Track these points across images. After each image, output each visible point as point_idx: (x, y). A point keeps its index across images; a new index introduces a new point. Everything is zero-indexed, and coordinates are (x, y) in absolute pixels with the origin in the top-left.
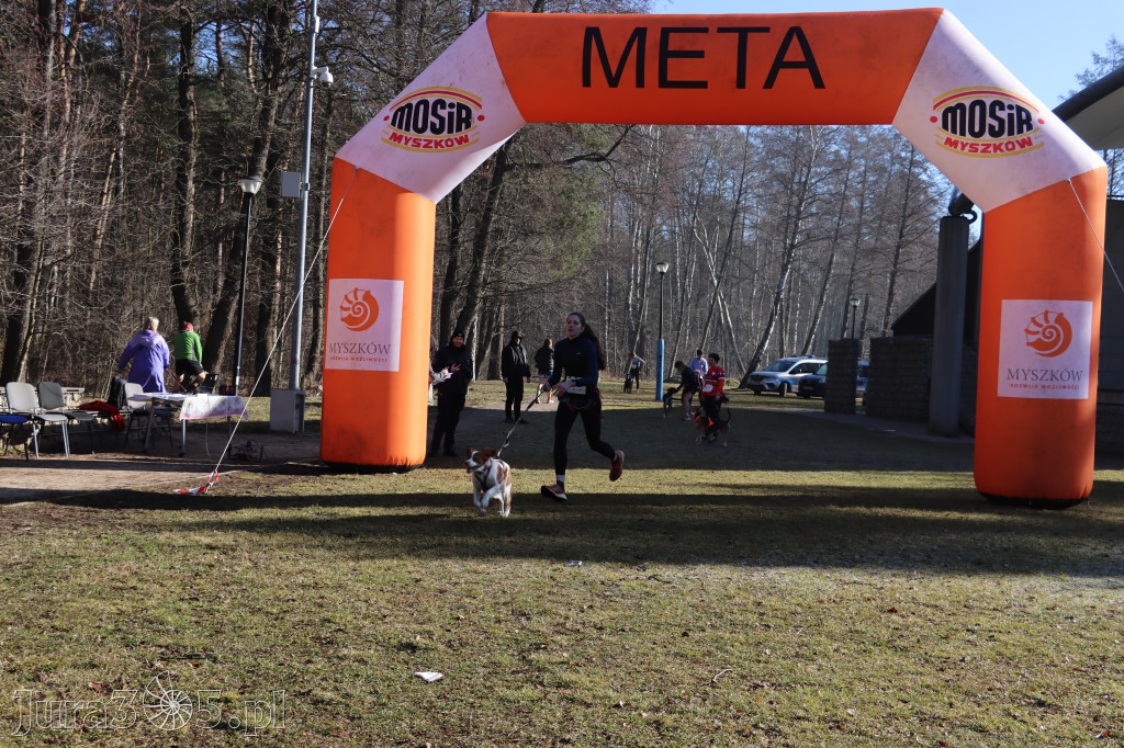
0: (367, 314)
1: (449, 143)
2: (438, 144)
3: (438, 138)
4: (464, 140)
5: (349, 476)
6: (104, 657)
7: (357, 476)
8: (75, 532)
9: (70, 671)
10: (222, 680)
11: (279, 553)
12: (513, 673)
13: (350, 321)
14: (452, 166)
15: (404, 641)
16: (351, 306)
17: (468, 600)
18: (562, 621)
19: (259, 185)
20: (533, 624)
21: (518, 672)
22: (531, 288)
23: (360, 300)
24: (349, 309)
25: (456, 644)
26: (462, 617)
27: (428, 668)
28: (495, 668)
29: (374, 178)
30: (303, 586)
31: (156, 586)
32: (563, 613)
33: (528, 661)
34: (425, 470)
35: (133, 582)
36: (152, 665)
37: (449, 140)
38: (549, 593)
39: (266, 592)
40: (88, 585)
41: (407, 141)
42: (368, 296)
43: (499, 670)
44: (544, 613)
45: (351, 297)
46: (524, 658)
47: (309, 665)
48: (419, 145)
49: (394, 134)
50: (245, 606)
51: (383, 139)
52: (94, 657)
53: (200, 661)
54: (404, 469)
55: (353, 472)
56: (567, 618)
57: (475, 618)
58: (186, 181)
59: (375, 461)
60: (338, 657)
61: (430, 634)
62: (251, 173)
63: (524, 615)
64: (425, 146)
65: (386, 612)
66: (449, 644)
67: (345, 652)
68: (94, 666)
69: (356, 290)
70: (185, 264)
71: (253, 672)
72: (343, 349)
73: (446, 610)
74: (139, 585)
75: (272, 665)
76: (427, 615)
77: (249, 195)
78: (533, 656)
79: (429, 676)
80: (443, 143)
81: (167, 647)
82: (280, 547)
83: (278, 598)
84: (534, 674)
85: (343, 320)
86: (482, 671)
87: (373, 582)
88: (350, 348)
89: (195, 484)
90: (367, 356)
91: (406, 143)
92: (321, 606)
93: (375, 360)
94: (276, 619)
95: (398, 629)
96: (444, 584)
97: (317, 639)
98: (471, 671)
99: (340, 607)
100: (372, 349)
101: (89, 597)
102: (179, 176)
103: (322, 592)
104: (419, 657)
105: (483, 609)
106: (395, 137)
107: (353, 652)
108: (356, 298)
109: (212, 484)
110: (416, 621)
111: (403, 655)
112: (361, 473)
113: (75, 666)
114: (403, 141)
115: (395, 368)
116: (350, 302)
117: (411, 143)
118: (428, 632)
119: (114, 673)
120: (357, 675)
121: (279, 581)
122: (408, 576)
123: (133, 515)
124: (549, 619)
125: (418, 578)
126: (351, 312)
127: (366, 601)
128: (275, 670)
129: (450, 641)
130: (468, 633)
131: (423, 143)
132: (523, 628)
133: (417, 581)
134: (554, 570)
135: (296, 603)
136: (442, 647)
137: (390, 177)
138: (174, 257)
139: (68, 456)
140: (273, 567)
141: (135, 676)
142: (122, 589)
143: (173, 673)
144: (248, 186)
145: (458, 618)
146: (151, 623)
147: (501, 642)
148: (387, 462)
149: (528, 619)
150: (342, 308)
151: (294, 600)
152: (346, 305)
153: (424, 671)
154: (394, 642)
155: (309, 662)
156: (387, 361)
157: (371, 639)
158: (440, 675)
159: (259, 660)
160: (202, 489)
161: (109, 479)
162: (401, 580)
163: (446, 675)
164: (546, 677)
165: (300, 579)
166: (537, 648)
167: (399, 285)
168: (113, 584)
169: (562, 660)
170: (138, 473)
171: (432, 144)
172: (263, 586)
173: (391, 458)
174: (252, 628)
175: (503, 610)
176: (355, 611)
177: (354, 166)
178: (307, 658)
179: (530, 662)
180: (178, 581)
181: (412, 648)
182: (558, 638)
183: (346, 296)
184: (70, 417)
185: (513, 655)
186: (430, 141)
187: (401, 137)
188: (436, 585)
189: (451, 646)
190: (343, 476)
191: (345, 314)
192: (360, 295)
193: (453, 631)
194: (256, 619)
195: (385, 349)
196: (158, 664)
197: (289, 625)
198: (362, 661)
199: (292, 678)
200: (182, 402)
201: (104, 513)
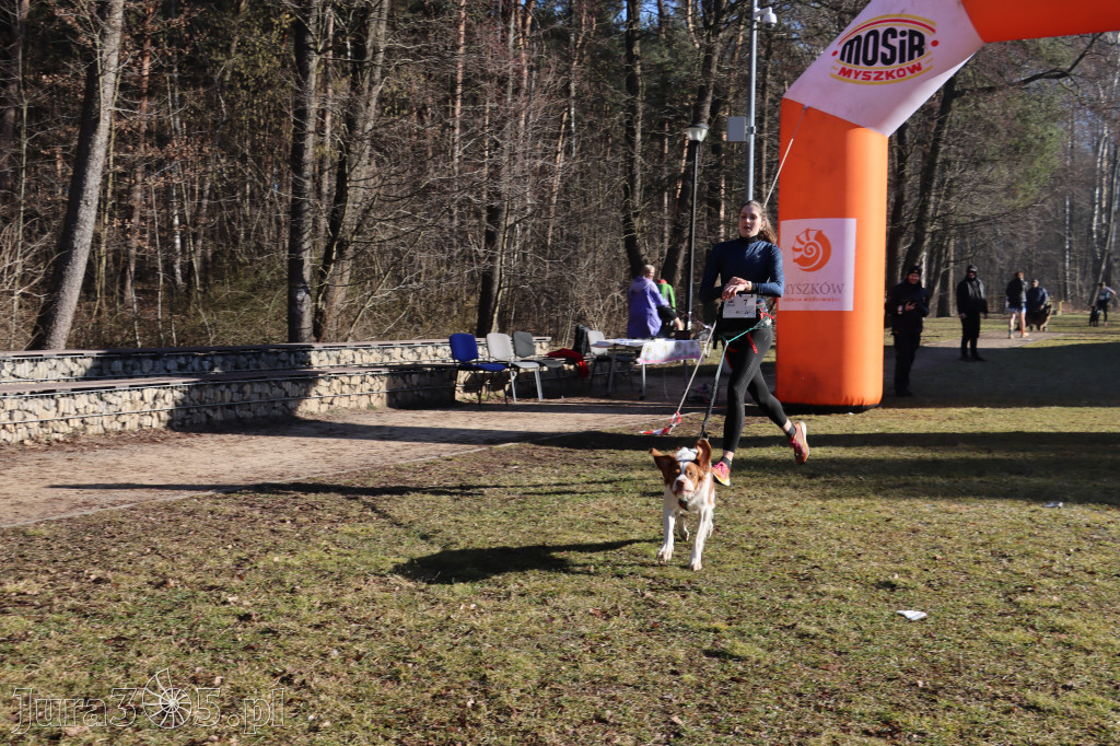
0: (820, 254)
1: (901, 73)
2: (889, 75)
3: (889, 68)
4: (917, 68)
5: (805, 417)
6: (599, 585)
7: (813, 417)
8: (556, 471)
9: (572, 597)
10: (709, 611)
11: (745, 491)
12: (1000, 615)
13: (802, 261)
14: (904, 97)
15: (882, 578)
16: (803, 246)
17: (943, 540)
18: (1047, 563)
19: (704, 132)
20: (1017, 566)
21: (1006, 615)
22: (984, 219)
23: (812, 240)
24: (800, 250)
25: (936, 584)
26: (939, 557)
27: (910, 607)
28: (980, 610)
29: (824, 115)
30: (774, 524)
31: (635, 522)
32: (1047, 555)
33: (1015, 604)
34: (881, 410)
35: (614, 517)
36: (643, 595)
37: (901, 69)
38: (1030, 535)
39: (740, 528)
40: (575, 520)
41: (857, 74)
42: (820, 236)
43: (984, 611)
44: (1026, 554)
45: (803, 238)
46: (1011, 600)
47: (790, 600)
48: (869, 78)
49: (843, 69)
50: (721, 541)
51: (833, 76)
52: (592, 585)
53: (687, 593)
54: (860, 409)
55: (809, 413)
56: (1053, 561)
57: (953, 558)
58: (634, 134)
59: (830, 401)
60: (817, 593)
61: (908, 573)
62: (695, 123)
63: (1004, 556)
64: (876, 79)
65: (860, 551)
66: (929, 584)
67: (825, 588)
68: (592, 594)
69: (807, 231)
70: (636, 215)
71: (737, 604)
72: (796, 290)
73: (921, 550)
74: (621, 520)
75: (755, 599)
76: (901, 555)
77: (694, 143)
78: (1020, 598)
79: (910, 614)
80: (895, 74)
81: (654, 578)
82: (747, 486)
83: (751, 534)
84: (1026, 618)
85: (795, 261)
86: (966, 611)
87: (843, 521)
88: (803, 289)
89: (658, 425)
90: (820, 296)
91: (856, 78)
92: (794, 543)
93: (829, 300)
94: (753, 555)
95: (874, 566)
96: (916, 523)
97: (795, 574)
98: (955, 610)
99: (813, 544)
100: (825, 289)
101: (579, 530)
102: (628, 129)
103: (795, 530)
104: (898, 595)
105: (959, 549)
106: (845, 72)
107: (833, 589)
108: (808, 239)
109: (674, 425)
110: (892, 561)
111: (883, 593)
112: (817, 413)
113: (575, 593)
114: (853, 75)
115: (849, 307)
116: (802, 243)
117: (861, 76)
118: (906, 571)
119: (610, 601)
120: (839, 612)
121: (750, 518)
122: (877, 515)
123: (606, 455)
124: (1032, 561)
125: (888, 517)
126: (803, 253)
127: (839, 539)
128: (758, 604)
129: (929, 581)
130: (948, 574)
131: (873, 76)
132: (1005, 570)
133: (888, 520)
134: (1033, 511)
135: (769, 540)
136: (921, 586)
137: (840, 114)
138: (625, 209)
139: (541, 400)
140: (742, 505)
141: (629, 604)
142: (605, 524)
143: (664, 602)
144: (694, 134)
145: (935, 558)
146: (636, 556)
147: (983, 583)
148: (842, 402)
149: (1010, 561)
150: (795, 249)
151: (767, 537)
152: (798, 246)
153: (906, 609)
154: (872, 580)
155: (789, 597)
156: (840, 300)
157: (847, 576)
158: (924, 615)
159: (741, 593)
160: (665, 431)
161: (580, 421)
162: (871, 520)
163: (930, 614)
164: (1038, 621)
165: (770, 517)
166: (1024, 591)
167: (852, 223)
168: (597, 519)
169: (1052, 604)
170: (605, 416)
171: (883, 76)
172: (736, 523)
173: (847, 399)
174: (730, 563)
175: (981, 550)
176: (829, 547)
177: (802, 105)
178: (787, 593)
179: (1017, 605)
180: (655, 517)
181: (892, 586)
182: (1045, 581)
183: (798, 237)
184: (542, 365)
185: (998, 597)
186: (881, 73)
187: (850, 71)
188: (907, 525)
189: (930, 586)
190: (799, 416)
191: (798, 255)
192: (812, 235)
193: (932, 571)
194: (733, 554)
195: (839, 289)
196: (648, 594)
197: (765, 561)
198: (842, 598)
199: (776, 612)
200: (641, 347)
201: (579, 453)
